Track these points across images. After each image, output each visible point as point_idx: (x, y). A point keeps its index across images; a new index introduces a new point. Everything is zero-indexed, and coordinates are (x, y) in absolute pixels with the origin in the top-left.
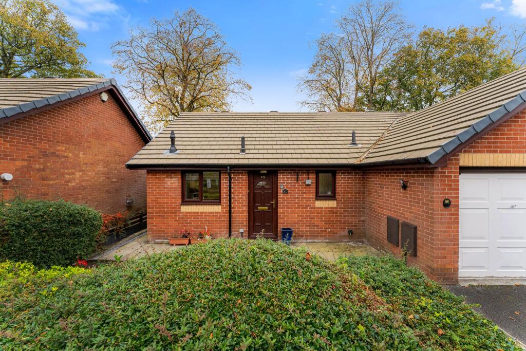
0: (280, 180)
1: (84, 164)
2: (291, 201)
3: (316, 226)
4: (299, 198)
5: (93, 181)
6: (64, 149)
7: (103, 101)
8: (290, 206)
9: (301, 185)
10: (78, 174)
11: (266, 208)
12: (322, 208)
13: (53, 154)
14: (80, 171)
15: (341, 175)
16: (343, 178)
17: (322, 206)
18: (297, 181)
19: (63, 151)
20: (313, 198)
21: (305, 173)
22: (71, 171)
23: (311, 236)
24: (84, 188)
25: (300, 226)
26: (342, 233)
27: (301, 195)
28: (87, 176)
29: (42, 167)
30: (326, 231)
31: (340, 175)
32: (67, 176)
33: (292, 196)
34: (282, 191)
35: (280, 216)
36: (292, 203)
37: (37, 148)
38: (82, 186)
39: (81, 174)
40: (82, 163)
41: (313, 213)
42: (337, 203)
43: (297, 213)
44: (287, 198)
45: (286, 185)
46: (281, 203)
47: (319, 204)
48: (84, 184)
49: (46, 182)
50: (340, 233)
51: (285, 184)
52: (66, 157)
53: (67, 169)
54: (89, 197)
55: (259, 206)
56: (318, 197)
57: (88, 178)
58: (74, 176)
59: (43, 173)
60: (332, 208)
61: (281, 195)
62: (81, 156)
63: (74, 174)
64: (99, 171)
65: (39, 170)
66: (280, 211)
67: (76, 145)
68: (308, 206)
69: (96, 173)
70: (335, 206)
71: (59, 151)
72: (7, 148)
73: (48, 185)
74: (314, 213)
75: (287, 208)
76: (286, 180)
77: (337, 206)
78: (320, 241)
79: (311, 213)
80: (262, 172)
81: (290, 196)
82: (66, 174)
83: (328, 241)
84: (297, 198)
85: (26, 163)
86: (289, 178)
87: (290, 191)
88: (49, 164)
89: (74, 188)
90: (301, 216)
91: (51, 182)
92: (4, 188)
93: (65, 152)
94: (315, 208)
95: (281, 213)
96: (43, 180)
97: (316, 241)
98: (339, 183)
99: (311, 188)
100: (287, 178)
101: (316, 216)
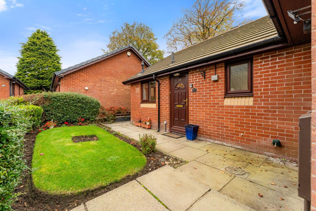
0: (190, 80)
1: (118, 85)
2: (199, 99)
3: (225, 127)
4: (207, 96)
5: (123, 93)
6: (109, 78)
7: (128, 56)
8: (199, 104)
9: (209, 83)
10: (115, 90)
11: (182, 106)
12: (233, 107)
13: (105, 80)
14: (116, 88)
15: (261, 62)
16: (264, 65)
17: (232, 104)
18: (205, 78)
19: (108, 79)
20: (221, 95)
21: (213, 69)
22: (112, 88)
23: (219, 137)
24: (119, 96)
25: (208, 125)
26: (263, 142)
27: (208, 93)
28: (120, 91)
29: (100, 85)
30: (238, 135)
31: (258, 63)
32: (111, 90)
33: (201, 94)
34: (192, 91)
35: (191, 113)
36: (200, 101)
37: (98, 78)
38: (118, 95)
39: (117, 89)
40: (117, 85)
41: (221, 112)
42: (254, 101)
43: (205, 111)
44: (196, 96)
45: (195, 85)
46: (191, 101)
47: (228, 102)
48: (118, 94)
49: (102, 92)
50: (259, 142)
51: (195, 83)
52: (110, 82)
53: (110, 87)
54: (121, 100)
55: (177, 104)
56: (228, 94)
57: (120, 92)
58: (113, 90)
59: (100, 88)
60: (247, 107)
61: (191, 94)
62: (117, 82)
63: (113, 89)
64: (126, 89)
65: (98, 87)
66: (191, 108)
67: (115, 77)
68: (216, 104)
69: (125, 90)
70: (251, 104)
71: (107, 79)
72: (87, 78)
73: (102, 93)
74: (223, 112)
75: (196, 106)
76: (195, 80)
77: (254, 104)
78: (230, 145)
79: (219, 112)
80: (175, 75)
81: (199, 94)
82: (110, 89)
83: (240, 147)
84: (205, 96)
85: (94, 84)
86: (197, 77)
87: (199, 89)
88: (102, 85)
89: (113, 95)
90: (208, 114)
91: (104, 92)
92: (86, 92)
93: (110, 80)
94: (223, 107)
95: (191, 111)
96: (100, 91)
97: (225, 144)
98: (257, 73)
99: (219, 84)
100: (196, 77)
101: (225, 116)
